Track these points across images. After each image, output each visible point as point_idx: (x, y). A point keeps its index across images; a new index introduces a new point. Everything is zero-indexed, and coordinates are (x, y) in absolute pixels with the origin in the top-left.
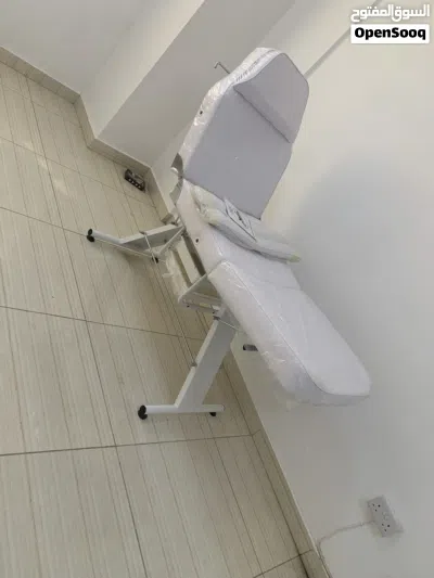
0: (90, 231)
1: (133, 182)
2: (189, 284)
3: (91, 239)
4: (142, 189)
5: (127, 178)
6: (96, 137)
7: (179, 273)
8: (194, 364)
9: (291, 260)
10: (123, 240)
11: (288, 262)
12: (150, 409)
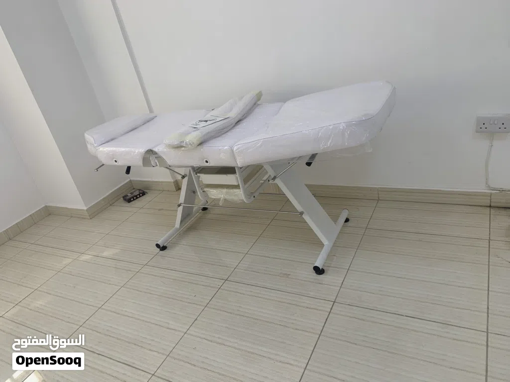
0: (158, 246)
1: (135, 198)
2: (237, 187)
3: (163, 248)
4: (144, 194)
5: (129, 201)
6: (85, 208)
7: (225, 190)
8: (302, 213)
9: (259, 99)
10: (177, 225)
11: (259, 103)
12: (319, 264)
